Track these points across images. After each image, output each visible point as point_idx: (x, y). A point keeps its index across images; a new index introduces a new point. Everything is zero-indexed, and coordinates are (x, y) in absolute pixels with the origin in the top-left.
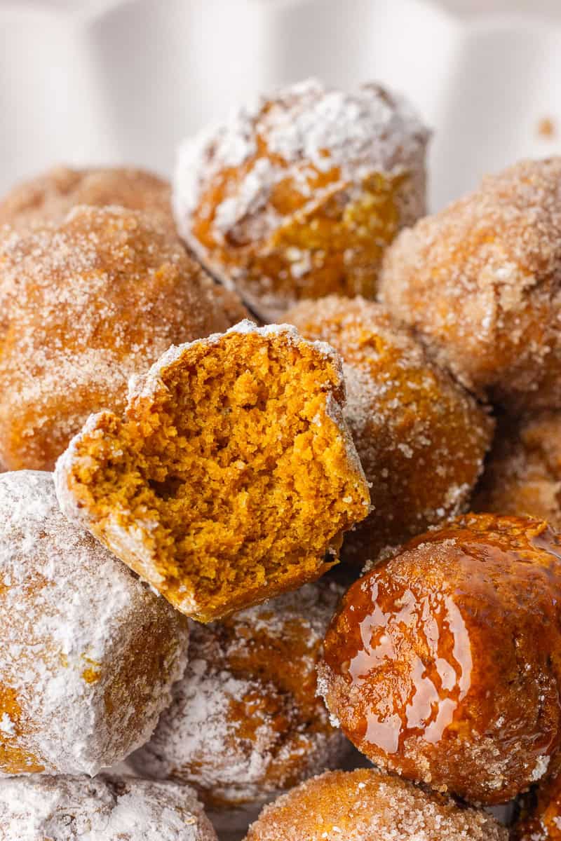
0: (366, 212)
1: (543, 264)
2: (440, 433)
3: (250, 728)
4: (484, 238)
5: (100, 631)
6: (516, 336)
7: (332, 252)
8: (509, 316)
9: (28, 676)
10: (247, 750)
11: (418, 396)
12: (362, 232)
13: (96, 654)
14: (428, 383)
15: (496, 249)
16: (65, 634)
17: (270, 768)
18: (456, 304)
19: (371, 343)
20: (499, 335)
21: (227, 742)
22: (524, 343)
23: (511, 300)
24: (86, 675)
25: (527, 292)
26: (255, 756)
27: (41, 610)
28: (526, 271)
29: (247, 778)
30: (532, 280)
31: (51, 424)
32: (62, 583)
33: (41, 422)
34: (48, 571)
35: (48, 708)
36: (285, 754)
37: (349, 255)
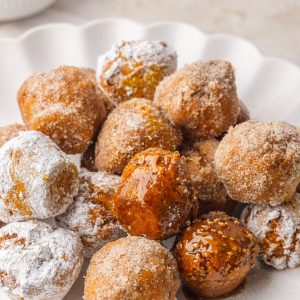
0: (151, 76)
1: (197, 87)
2: (161, 135)
3: (95, 217)
4: (181, 80)
5: (49, 167)
6: (188, 109)
7: (139, 88)
8: (186, 103)
9: (28, 179)
10: (93, 224)
11: (156, 124)
12: (149, 82)
13: (47, 173)
14: (160, 121)
15: (184, 83)
16: (39, 167)
17: (100, 231)
18: (171, 99)
19: (143, 108)
20: (183, 108)
21: (87, 221)
22: (190, 111)
23: (187, 97)
24: (44, 179)
25: (192, 95)
26: (96, 227)
27: (33, 161)
28: (191, 89)
29: (92, 233)
30: (192, 92)
31: (45, 125)
32: (39, 155)
33: (42, 124)
34: (36, 151)
35: (33, 189)
36: (105, 227)
37: (145, 90)
